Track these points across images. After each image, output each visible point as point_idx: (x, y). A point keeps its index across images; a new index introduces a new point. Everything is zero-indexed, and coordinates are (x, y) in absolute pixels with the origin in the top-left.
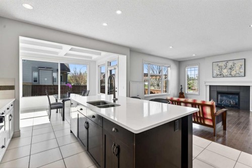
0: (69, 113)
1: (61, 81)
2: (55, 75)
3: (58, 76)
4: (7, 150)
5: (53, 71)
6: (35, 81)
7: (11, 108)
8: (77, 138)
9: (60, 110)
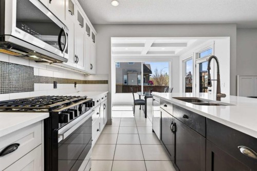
0: (152, 111)
1: (144, 82)
2: (139, 76)
3: (141, 77)
4: (101, 134)
5: (138, 74)
6: (125, 83)
7: (105, 98)
8: (160, 141)
9: (143, 107)
